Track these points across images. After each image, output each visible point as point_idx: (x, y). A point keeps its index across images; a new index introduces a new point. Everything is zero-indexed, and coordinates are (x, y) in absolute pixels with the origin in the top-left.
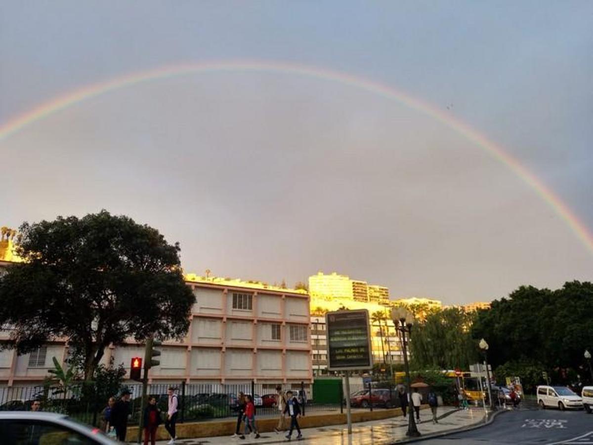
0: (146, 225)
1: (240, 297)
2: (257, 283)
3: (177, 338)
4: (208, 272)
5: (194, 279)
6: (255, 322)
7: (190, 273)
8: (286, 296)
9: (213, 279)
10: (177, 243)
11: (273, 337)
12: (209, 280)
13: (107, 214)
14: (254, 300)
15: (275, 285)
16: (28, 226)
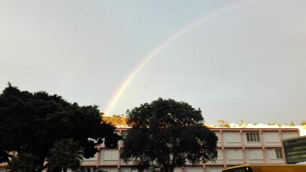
0: (182, 101)
1: (251, 134)
2: (274, 124)
3: (212, 161)
4: (242, 121)
5: (234, 126)
6: (264, 148)
7: (232, 123)
8: (282, 131)
9: (246, 125)
10: (199, 109)
11: (278, 157)
12: (244, 126)
13: (161, 99)
14: (260, 136)
15: (286, 125)
16: (129, 111)
